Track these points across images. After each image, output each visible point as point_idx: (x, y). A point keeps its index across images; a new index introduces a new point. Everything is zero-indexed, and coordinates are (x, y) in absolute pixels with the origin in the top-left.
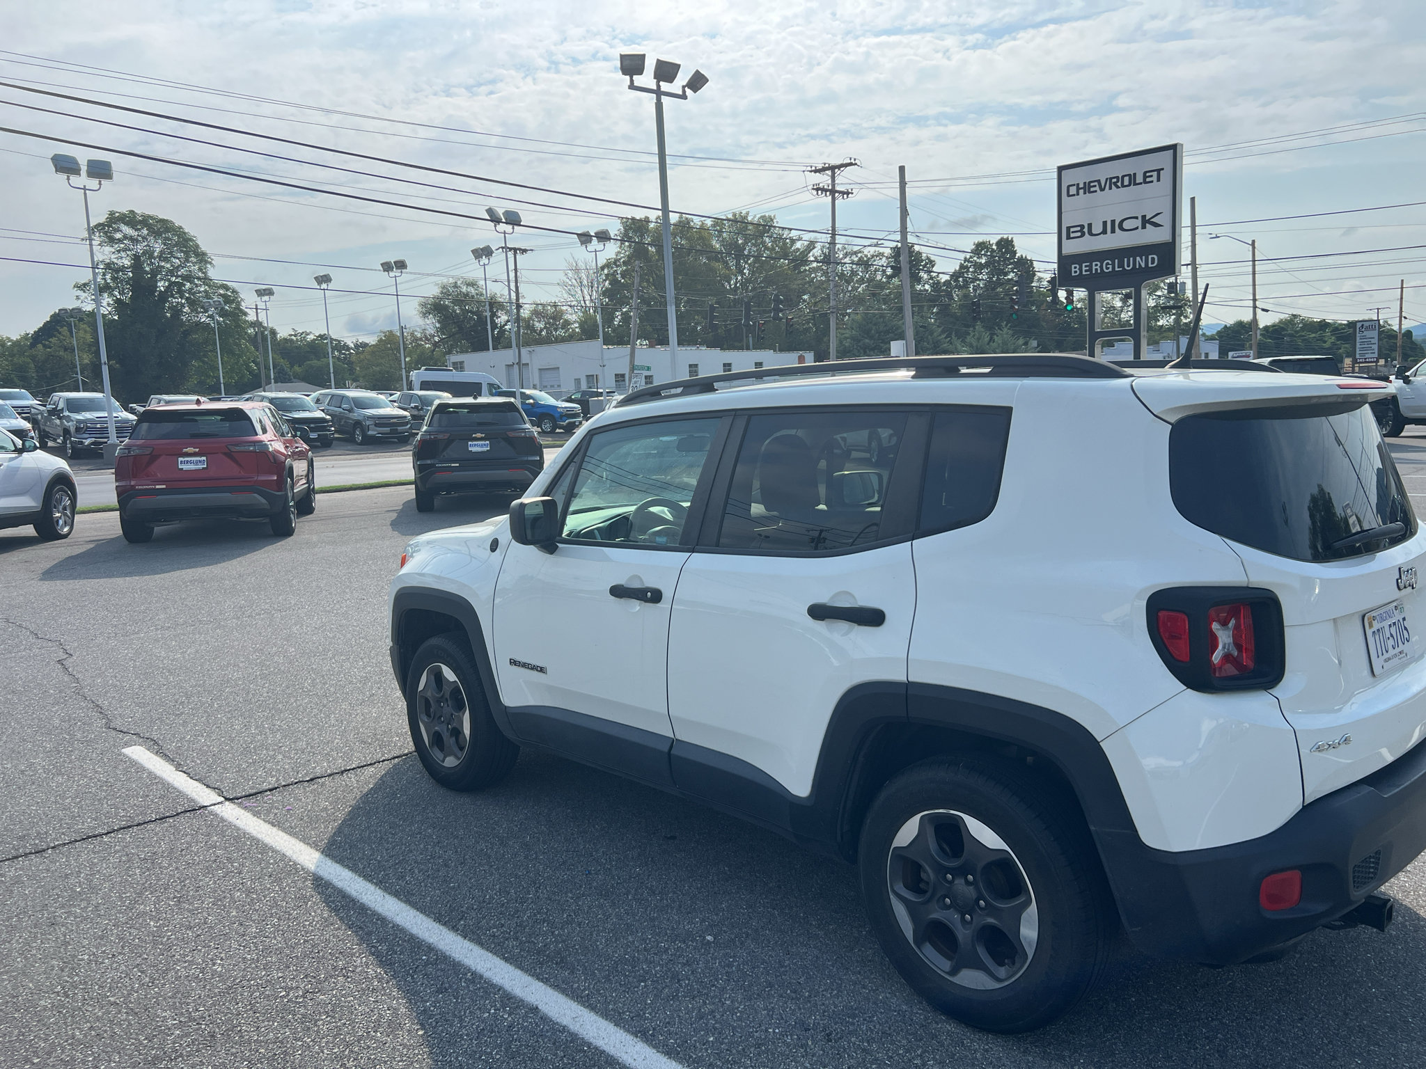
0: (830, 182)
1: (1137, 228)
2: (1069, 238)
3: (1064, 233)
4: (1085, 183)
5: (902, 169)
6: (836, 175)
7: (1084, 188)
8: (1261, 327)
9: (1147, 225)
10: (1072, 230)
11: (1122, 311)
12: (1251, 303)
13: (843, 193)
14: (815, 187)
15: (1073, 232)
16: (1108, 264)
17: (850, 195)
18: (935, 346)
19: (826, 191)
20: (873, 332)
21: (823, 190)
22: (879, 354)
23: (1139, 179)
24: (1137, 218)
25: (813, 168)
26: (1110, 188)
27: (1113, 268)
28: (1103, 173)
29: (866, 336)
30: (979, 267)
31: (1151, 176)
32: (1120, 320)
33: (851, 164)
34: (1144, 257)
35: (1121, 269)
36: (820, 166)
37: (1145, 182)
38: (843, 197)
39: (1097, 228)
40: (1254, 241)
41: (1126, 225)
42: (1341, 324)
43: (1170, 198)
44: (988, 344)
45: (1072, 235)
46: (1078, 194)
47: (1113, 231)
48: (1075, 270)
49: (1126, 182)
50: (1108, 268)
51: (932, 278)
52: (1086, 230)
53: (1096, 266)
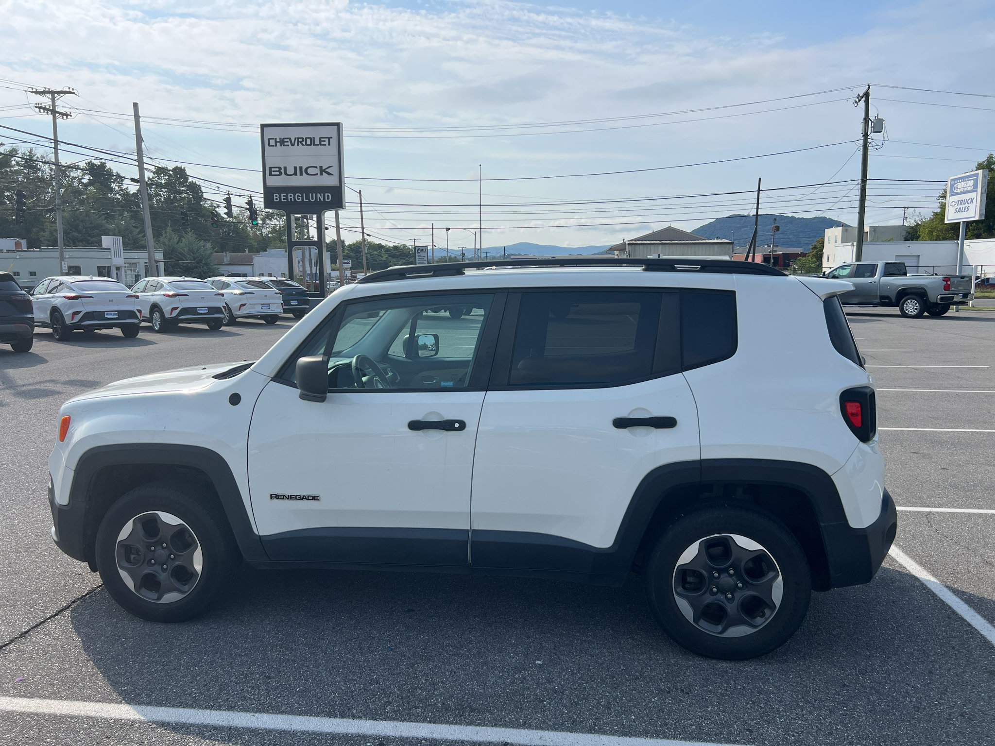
0: (51, 103)
1: (317, 174)
2: (271, 175)
3: (267, 171)
4: (280, 139)
5: (135, 105)
6: (56, 99)
7: (280, 142)
8: (347, 245)
9: (323, 173)
10: (273, 169)
11: (263, 227)
12: (361, 230)
13: (63, 114)
14: (38, 106)
15: (273, 171)
16: (298, 196)
17: (69, 117)
18: (134, 242)
19: (48, 110)
20: (80, 227)
21: (45, 109)
22: (86, 244)
23: (317, 142)
24: (316, 167)
25: (34, 90)
26: (298, 145)
27: (303, 199)
28: (293, 134)
29: (74, 230)
30: (159, 186)
31: (325, 141)
32: (261, 234)
33: (69, 92)
34: (322, 194)
35: (307, 200)
36: (41, 90)
37: (321, 145)
38: (63, 118)
39: (290, 171)
40: (360, 191)
41: (310, 171)
42: (390, 247)
43: (337, 157)
44: (178, 243)
45: (273, 173)
46: (276, 145)
47: (301, 174)
48: (276, 197)
49: (309, 142)
50: (299, 199)
51: (122, 190)
52: (282, 171)
53: (291, 197)
